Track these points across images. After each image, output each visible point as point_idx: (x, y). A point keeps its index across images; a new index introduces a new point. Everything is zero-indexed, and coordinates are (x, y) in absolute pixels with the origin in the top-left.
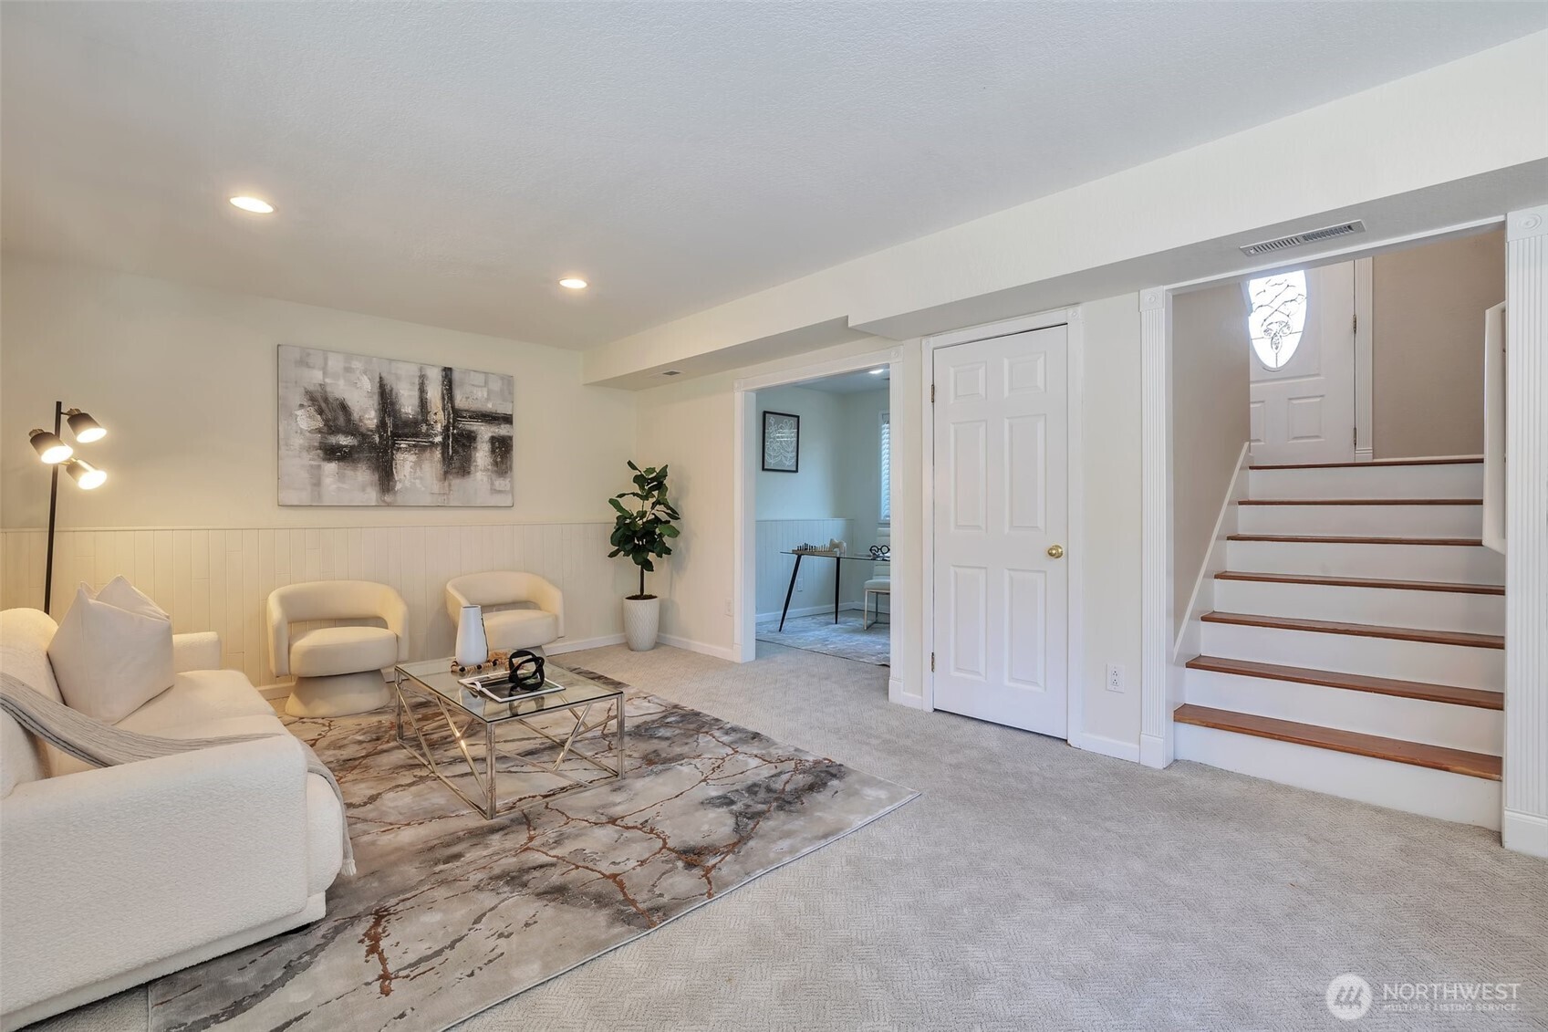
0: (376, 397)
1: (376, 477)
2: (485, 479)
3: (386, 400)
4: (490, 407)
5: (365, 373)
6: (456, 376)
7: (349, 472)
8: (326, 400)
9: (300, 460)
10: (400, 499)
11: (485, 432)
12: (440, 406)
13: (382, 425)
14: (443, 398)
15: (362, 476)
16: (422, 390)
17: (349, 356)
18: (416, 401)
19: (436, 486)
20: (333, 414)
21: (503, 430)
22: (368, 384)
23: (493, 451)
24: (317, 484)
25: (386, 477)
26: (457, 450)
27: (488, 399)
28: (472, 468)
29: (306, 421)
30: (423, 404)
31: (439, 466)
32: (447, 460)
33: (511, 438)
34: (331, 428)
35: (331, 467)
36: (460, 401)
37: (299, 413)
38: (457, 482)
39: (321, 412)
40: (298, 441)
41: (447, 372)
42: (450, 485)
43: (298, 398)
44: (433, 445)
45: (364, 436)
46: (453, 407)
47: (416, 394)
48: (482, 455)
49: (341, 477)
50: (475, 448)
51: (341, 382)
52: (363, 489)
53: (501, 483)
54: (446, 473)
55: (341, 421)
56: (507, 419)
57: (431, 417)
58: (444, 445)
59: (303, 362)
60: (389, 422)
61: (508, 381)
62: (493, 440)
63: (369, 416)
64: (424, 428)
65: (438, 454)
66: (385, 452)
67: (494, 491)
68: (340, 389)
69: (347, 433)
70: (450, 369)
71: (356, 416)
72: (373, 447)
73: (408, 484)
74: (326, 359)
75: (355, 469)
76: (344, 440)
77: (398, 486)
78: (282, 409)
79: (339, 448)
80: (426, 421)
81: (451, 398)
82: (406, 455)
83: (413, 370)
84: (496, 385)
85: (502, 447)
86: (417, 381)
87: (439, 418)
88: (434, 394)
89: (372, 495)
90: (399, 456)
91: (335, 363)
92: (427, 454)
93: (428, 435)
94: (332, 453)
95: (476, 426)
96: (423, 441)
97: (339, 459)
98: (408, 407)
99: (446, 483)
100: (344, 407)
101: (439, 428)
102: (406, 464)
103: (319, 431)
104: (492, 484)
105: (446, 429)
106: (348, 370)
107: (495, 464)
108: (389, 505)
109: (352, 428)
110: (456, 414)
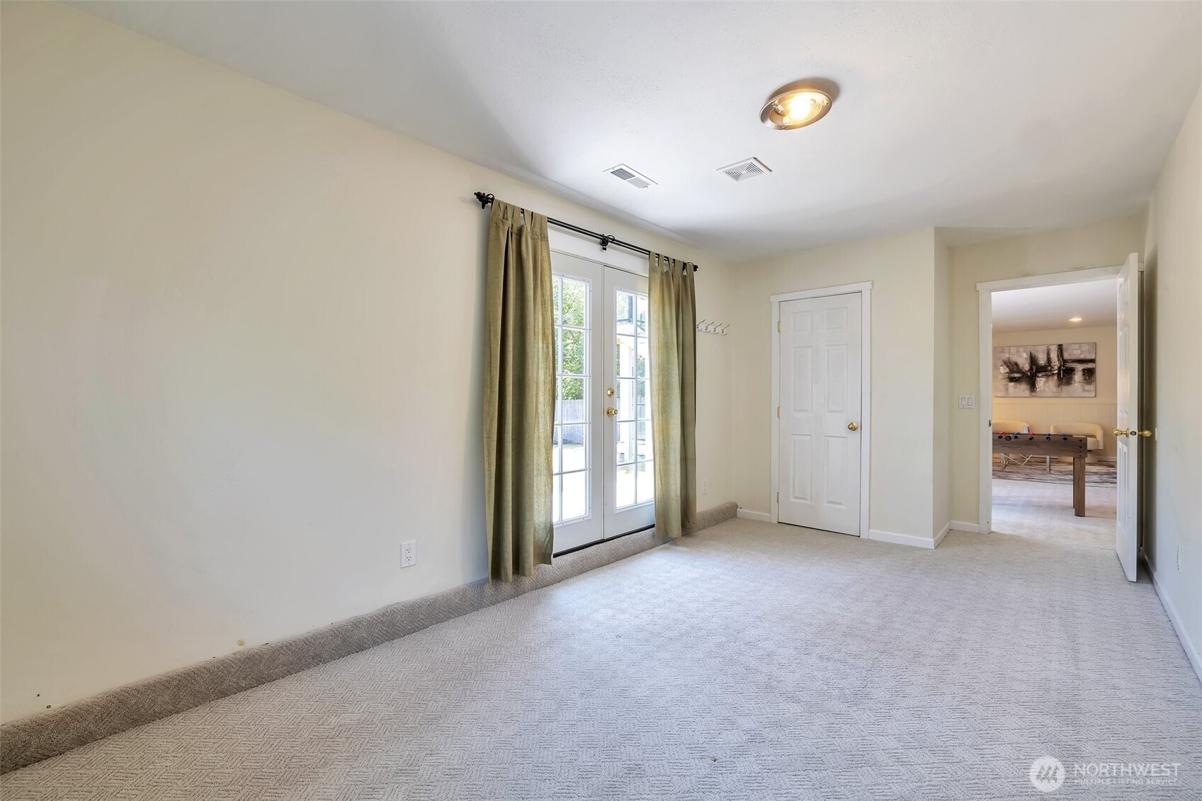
0: (1028, 361)
1: (1029, 387)
2: (1080, 386)
3: (1033, 360)
4: (1082, 357)
5: (1024, 352)
6: (1064, 347)
7: (1018, 386)
8: (1010, 363)
9: (1002, 383)
10: (1038, 394)
11: (1079, 367)
12: (1057, 360)
13: (1031, 369)
14: (1058, 356)
15: (1023, 388)
16: (1048, 354)
17: (1018, 347)
18: (1046, 359)
19: (1055, 389)
20: (1013, 367)
21: (1090, 366)
22: (1025, 355)
23: (1084, 374)
24: (1007, 390)
25: (1033, 386)
26: (1065, 375)
27: (1081, 354)
28: (1073, 382)
29: (1003, 370)
30: (1049, 360)
31: (1056, 382)
32: (1059, 379)
33: (1094, 369)
34: (1012, 371)
35: (1012, 384)
36: (1066, 356)
37: (1001, 368)
38: (1065, 388)
39: (1008, 367)
40: (1001, 377)
41: (1060, 347)
42: (1061, 389)
43: (1000, 363)
44: (1053, 374)
45: (1024, 373)
46: (1063, 359)
47: (1046, 356)
48: (1078, 376)
49: (1015, 387)
50: (1074, 374)
51: (1015, 356)
52: (1024, 391)
53: (1087, 387)
54: (1059, 385)
55: (1015, 369)
56: (1093, 361)
57: (1053, 364)
58: (1059, 374)
59: (1002, 352)
60: (1034, 368)
61: (1094, 346)
62: (1084, 370)
63: (1026, 366)
64: (1049, 368)
65: (1056, 377)
66: (1032, 378)
67: (1084, 390)
68: (1015, 358)
69: (1017, 373)
70: (1061, 345)
71: (1021, 367)
72: (1028, 376)
73: (1042, 389)
74: (1010, 350)
75: (1020, 384)
76: (1016, 375)
77: (1038, 390)
78: (995, 367)
79: (1015, 378)
80: (1050, 365)
81: (1062, 356)
82: (1041, 379)
83: (1045, 348)
84: (1085, 348)
85: (1089, 374)
86: (1046, 352)
87: (1056, 363)
88: (1054, 356)
89: (1027, 393)
90: (1038, 379)
91: (1013, 350)
92: (1051, 378)
93: (1051, 371)
94: (1012, 380)
95: (1074, 365)
96: (1049, 373)
97: (1014, 381)
98: (1042, 361)
99: (1060, 388)
100: (1016, 364)
101: (1056, 368)
102: (1041, 382)
103: (1007, 373)
104: (1083, 387)
105: (1059, 368)
106: (1018, 352)
107: (1085, 379)
108: (1033, 396)
109: (1019, 371)
110: (1065, 361)
